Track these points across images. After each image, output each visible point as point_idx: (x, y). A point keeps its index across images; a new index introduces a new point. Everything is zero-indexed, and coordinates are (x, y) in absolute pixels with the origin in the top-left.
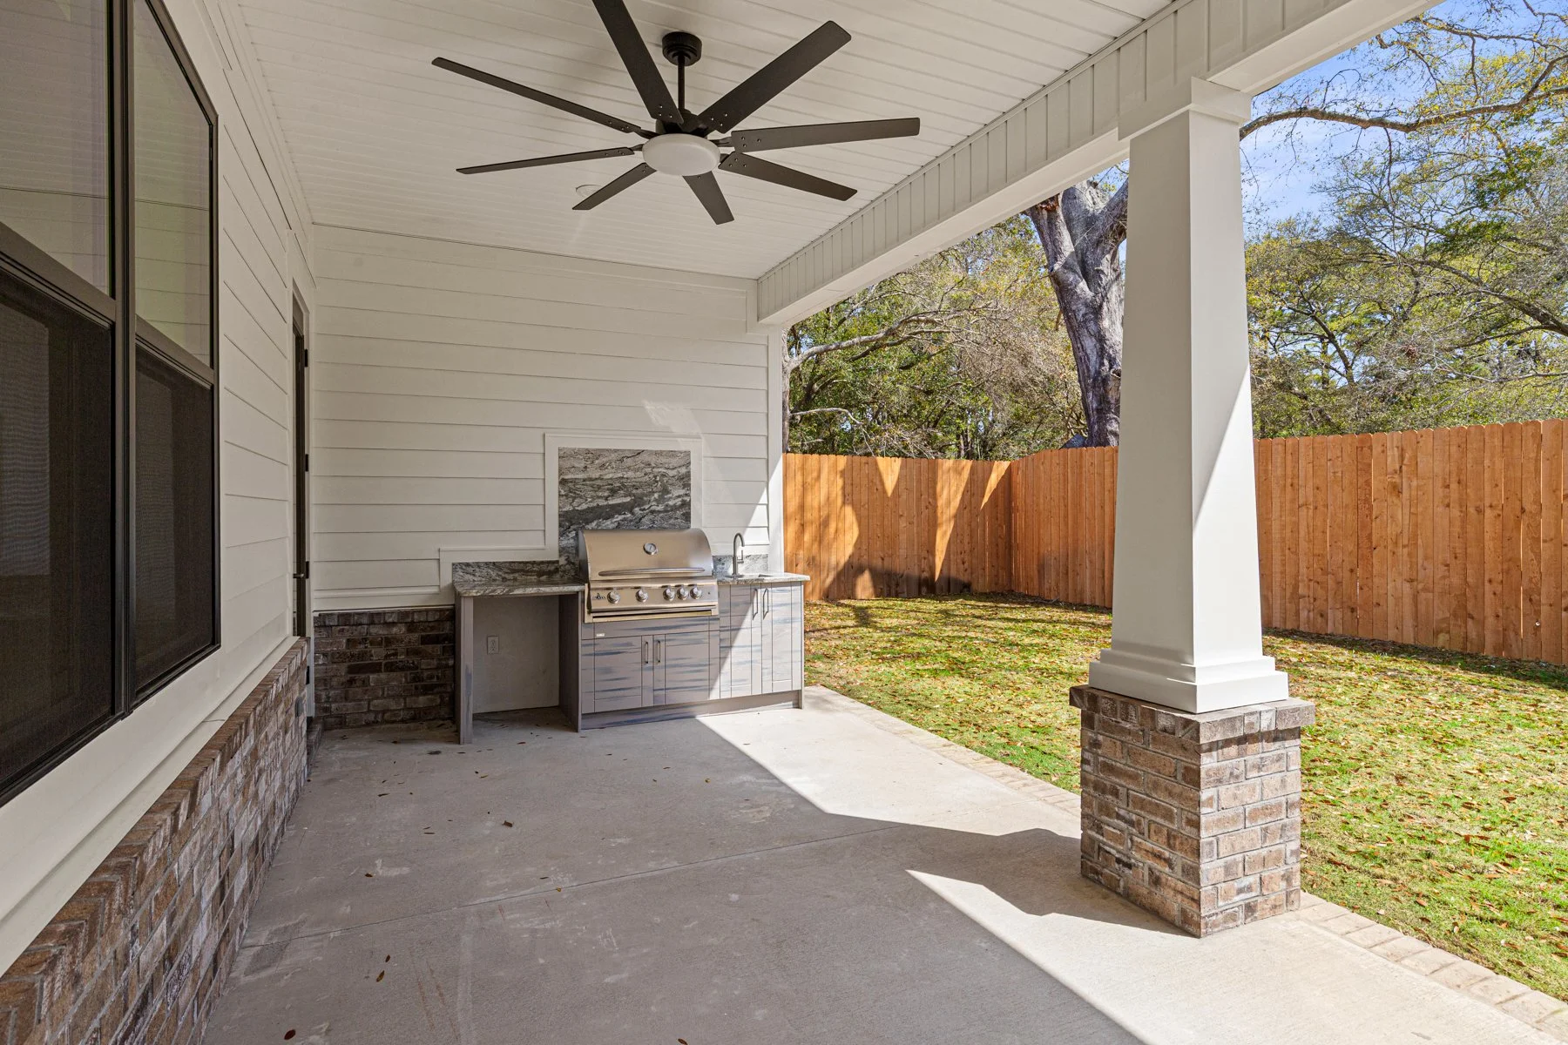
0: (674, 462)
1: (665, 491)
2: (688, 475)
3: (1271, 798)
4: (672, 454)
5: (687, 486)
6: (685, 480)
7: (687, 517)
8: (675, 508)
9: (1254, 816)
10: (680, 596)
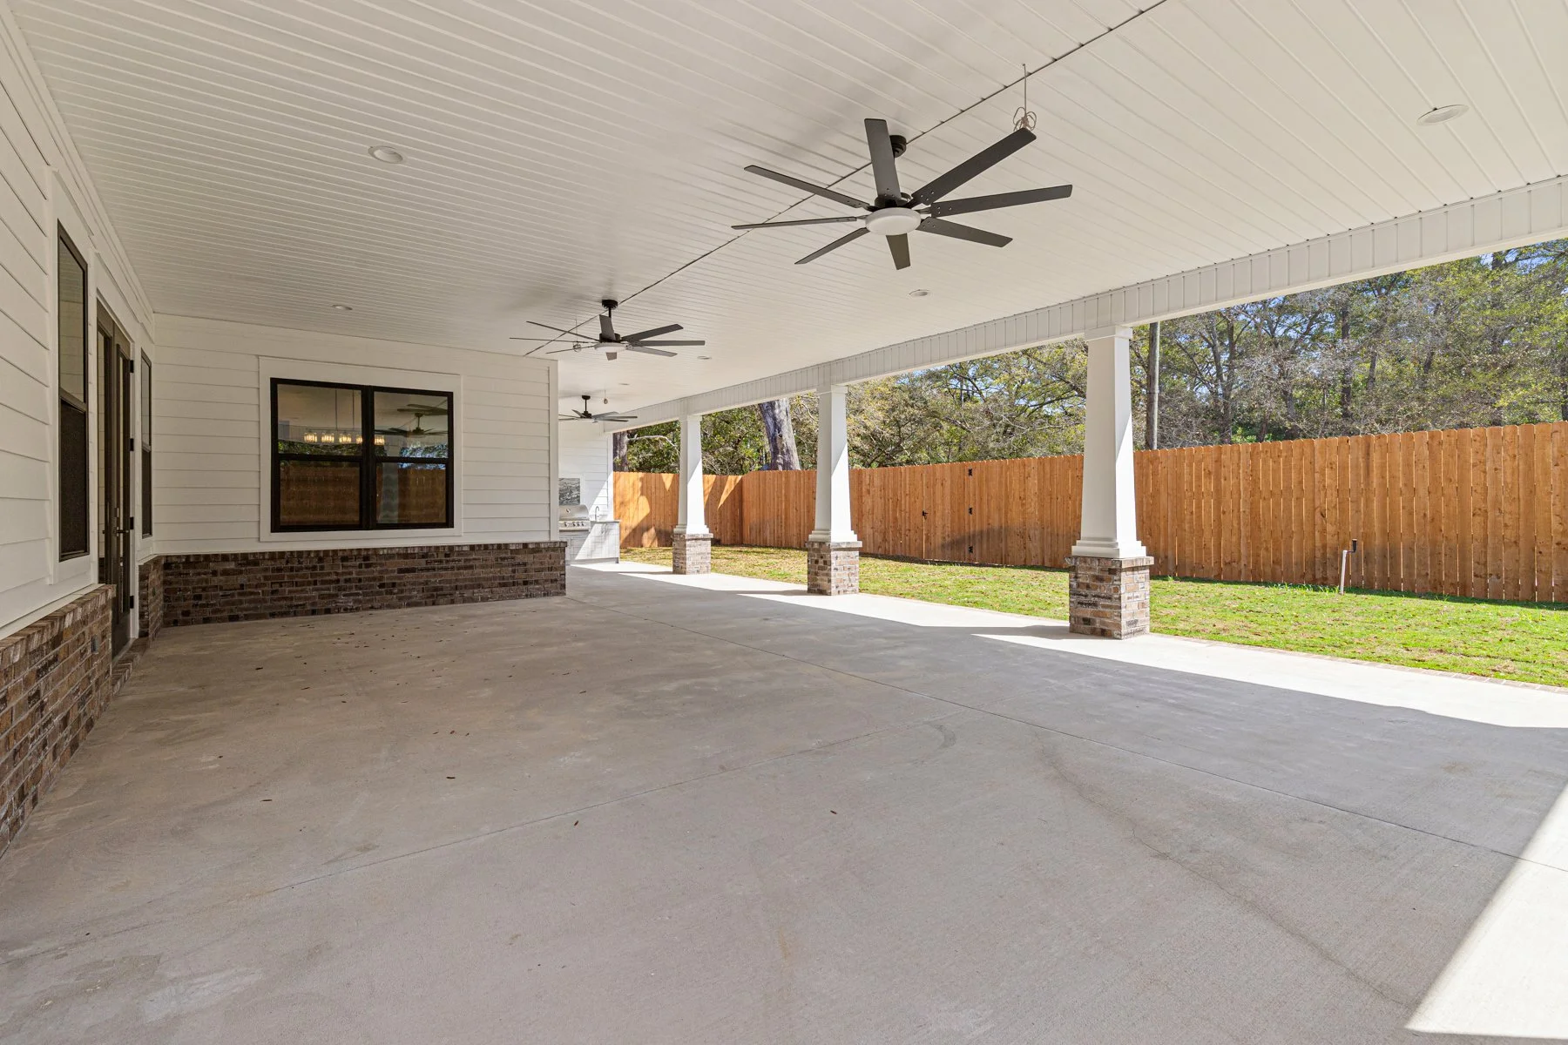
0: (575, 482)
1: (571, 492)
2: (579, 487)
3: (703, 551)
4: (574, 479)
5: (579, 490)
6: (578, 488)
7: (579, 501)
8: (575, 498)
9: (699, 554)
10: (578, 525)
